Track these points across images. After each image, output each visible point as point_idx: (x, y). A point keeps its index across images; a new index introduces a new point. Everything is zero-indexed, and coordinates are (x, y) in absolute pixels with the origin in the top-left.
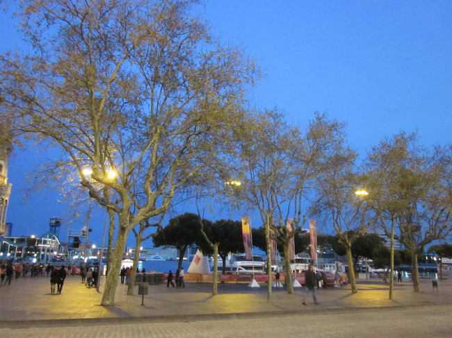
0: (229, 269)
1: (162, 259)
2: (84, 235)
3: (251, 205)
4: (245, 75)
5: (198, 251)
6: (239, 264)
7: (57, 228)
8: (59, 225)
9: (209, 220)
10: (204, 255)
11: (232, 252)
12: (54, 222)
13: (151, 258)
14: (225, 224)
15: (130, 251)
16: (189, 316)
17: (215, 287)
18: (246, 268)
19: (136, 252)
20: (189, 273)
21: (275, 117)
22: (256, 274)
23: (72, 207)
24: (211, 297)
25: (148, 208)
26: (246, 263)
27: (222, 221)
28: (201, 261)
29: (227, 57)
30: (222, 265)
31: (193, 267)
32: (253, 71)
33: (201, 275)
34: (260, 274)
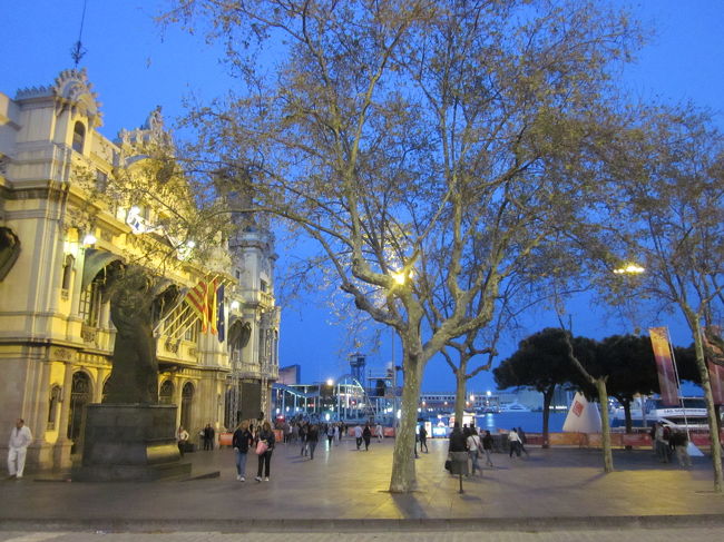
0: (639, 423)
1: (525, 410)
2: (390, 375)
3: (664, 301)
4: (609, 45)
5: (577, 394)
6: (660, 413)
7: (361, 369)
8: (364, 365)
9: (590, 338)
10: (589, 400)
11: (642, 393)
12: (355, 359)
13: (508, 408)
14: (619, 344)
15: (472, 398)
16: (538, 519)
17: (609, 457)
18: (676, 420)
19: (481, 400)
20: (564, 433)
21: (690, 123)
22: (692, 431)
23: (350, 331)
24: (597, 477)
25: (456, 320)
26: (675, 412)
27: (615, 338)
28: (584, 411)
29: (569, 20)
30: (623, 417)
31: (572, 422)
32: (625, 34)
33: (585, 435)
34: (701, 431)
